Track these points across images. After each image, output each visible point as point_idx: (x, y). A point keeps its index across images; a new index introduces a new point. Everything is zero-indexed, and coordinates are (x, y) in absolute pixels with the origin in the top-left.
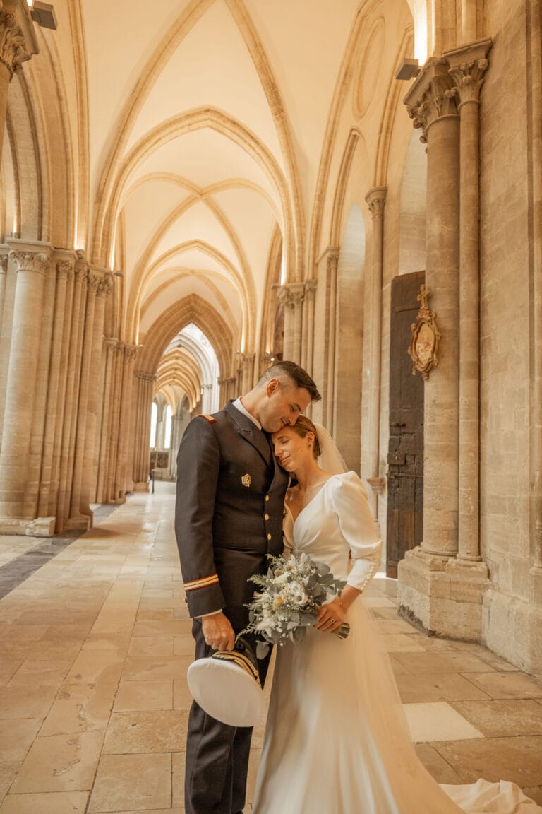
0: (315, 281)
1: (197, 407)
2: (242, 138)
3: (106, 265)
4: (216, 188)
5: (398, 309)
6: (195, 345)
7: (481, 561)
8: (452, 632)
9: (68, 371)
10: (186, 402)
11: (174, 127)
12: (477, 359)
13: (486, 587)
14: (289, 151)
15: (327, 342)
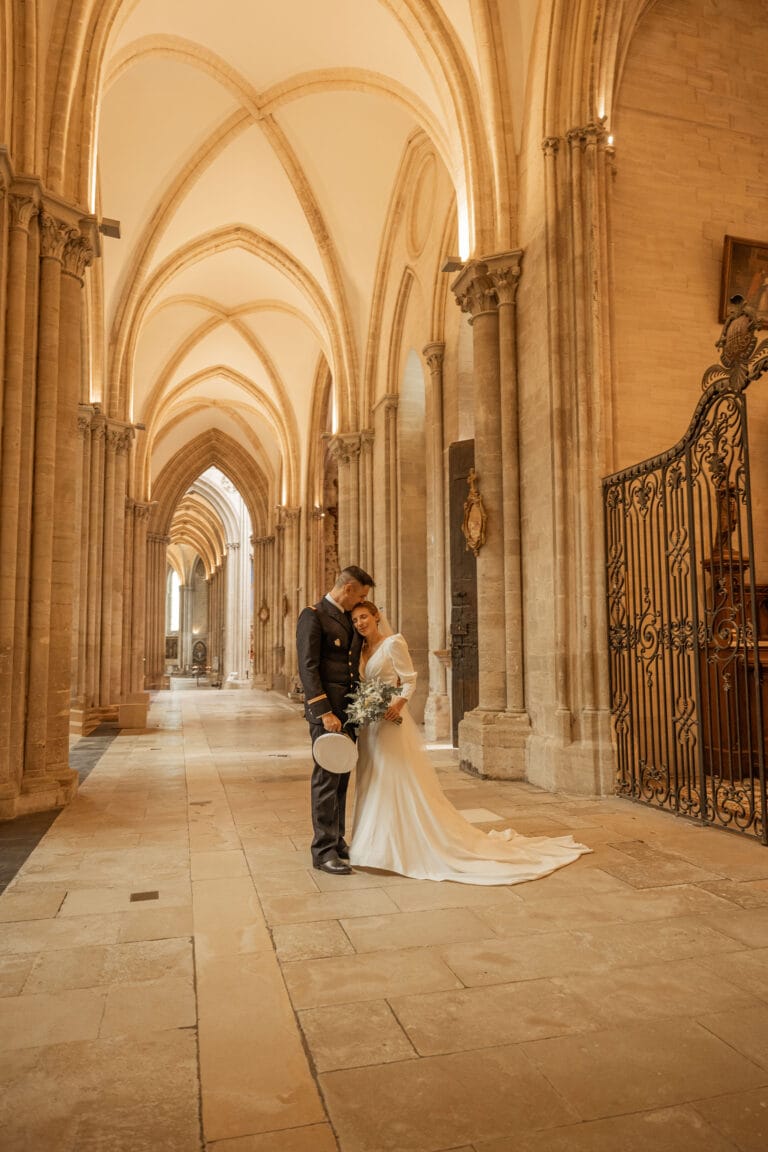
0: (371, 431)
1: (217, 574)
2: (280, 262)
3: (126, 418)
4: (246, 309)
5: (456, 476)
6: (214, 490)
7: (525, 712)
8: (502, 774)
9: (90, 546)
10: (200, 565)
11: (199, 250)
12: (517, 538)
13: (528, 733)
14: (337, 281)
15: (388, 502)
